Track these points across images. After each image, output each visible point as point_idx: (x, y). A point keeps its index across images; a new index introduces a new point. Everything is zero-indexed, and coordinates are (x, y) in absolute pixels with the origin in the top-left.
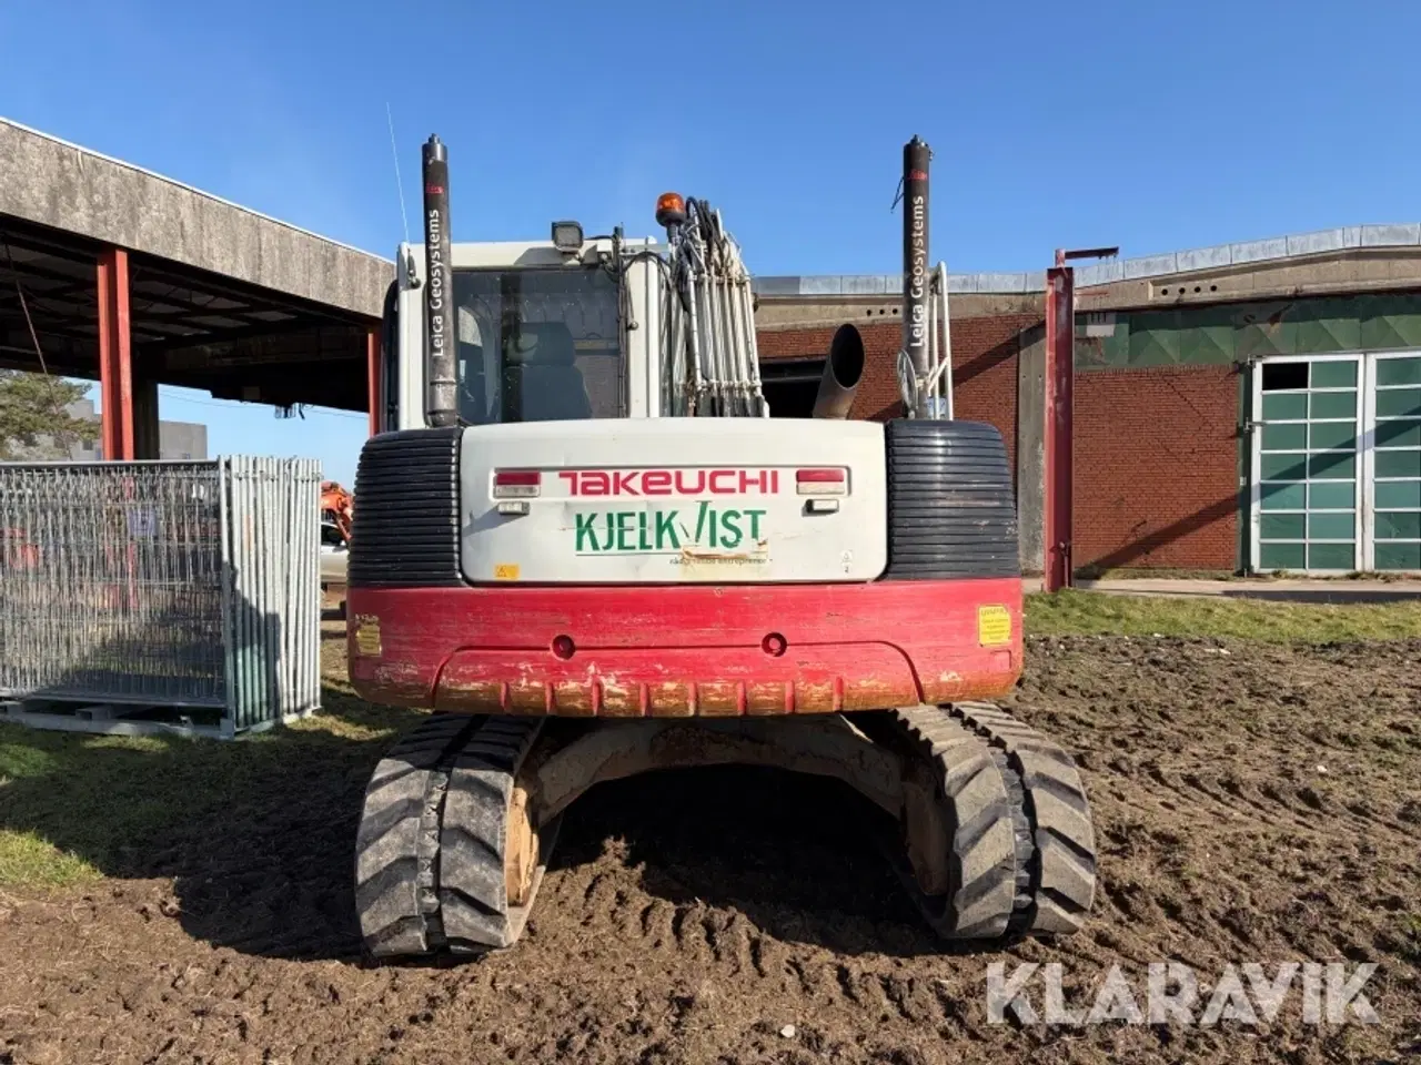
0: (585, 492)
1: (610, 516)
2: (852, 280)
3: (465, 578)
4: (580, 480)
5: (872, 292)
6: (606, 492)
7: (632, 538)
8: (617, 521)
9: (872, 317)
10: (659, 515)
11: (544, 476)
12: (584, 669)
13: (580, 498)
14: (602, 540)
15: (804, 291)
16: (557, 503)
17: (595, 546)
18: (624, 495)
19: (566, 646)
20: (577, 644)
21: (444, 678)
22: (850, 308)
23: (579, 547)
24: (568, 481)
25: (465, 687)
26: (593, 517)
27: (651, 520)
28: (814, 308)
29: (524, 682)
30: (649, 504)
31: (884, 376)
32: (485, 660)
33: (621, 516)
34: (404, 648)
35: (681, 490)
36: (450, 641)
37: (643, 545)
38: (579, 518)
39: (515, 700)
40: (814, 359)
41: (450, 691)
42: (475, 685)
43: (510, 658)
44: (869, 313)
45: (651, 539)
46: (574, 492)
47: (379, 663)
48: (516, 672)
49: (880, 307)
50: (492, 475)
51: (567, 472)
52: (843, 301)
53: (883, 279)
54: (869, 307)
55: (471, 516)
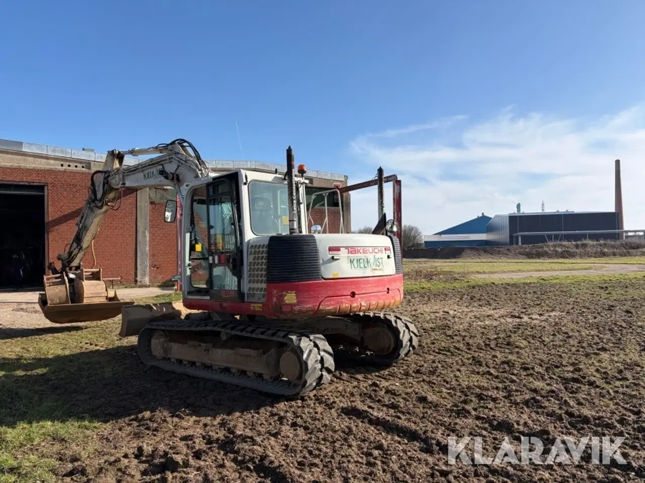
0: (351, 253)
1: (357, 260)
2: (53, 148)
3: (322, 278)
4: (350, 250)
5: (64, 155)
6: (356, 253)
7: (362, 265)
8: (359, 260)
9: (64, 168)
10: (367, 259)
11: (341, 249)
12: (358, 300)
13: (350, 255)
14: (356, 266)
15: (25, 149)
16: (345, 256)
17: (355, 268)
18: (359, 254)
19: (353, 295)
20: (356, 293)
21: (321, 307)
22: (52, 162)
23: (351, 268)
24: (347, 250)
25: (328, 308)
26: (354, 260)
27: (366, 260)
28: (30, 159)
29: (344, 305)
30: (365, 256)
31: (72, 196)
32: (334, 300)
33: (360, 259)
34: (306, 299)
35: (370, 253)
36: (323, 296)
37: (365, 267)
38: (351, 260)
39: (341, 310)
40: (31, 184)
41: (322, 310)
42: (331, 307)
43: (340, 299)
44: (62, 165)
45: (366, 266)
46: (349, 253)
47: (295, 305)
48: (342, 302)
49: (68, 164)
50: (328, 248)
51: (347, 248)
52: (47, 158)
53: (70, 151)
54: (62, 163)
55: (323, 260)
